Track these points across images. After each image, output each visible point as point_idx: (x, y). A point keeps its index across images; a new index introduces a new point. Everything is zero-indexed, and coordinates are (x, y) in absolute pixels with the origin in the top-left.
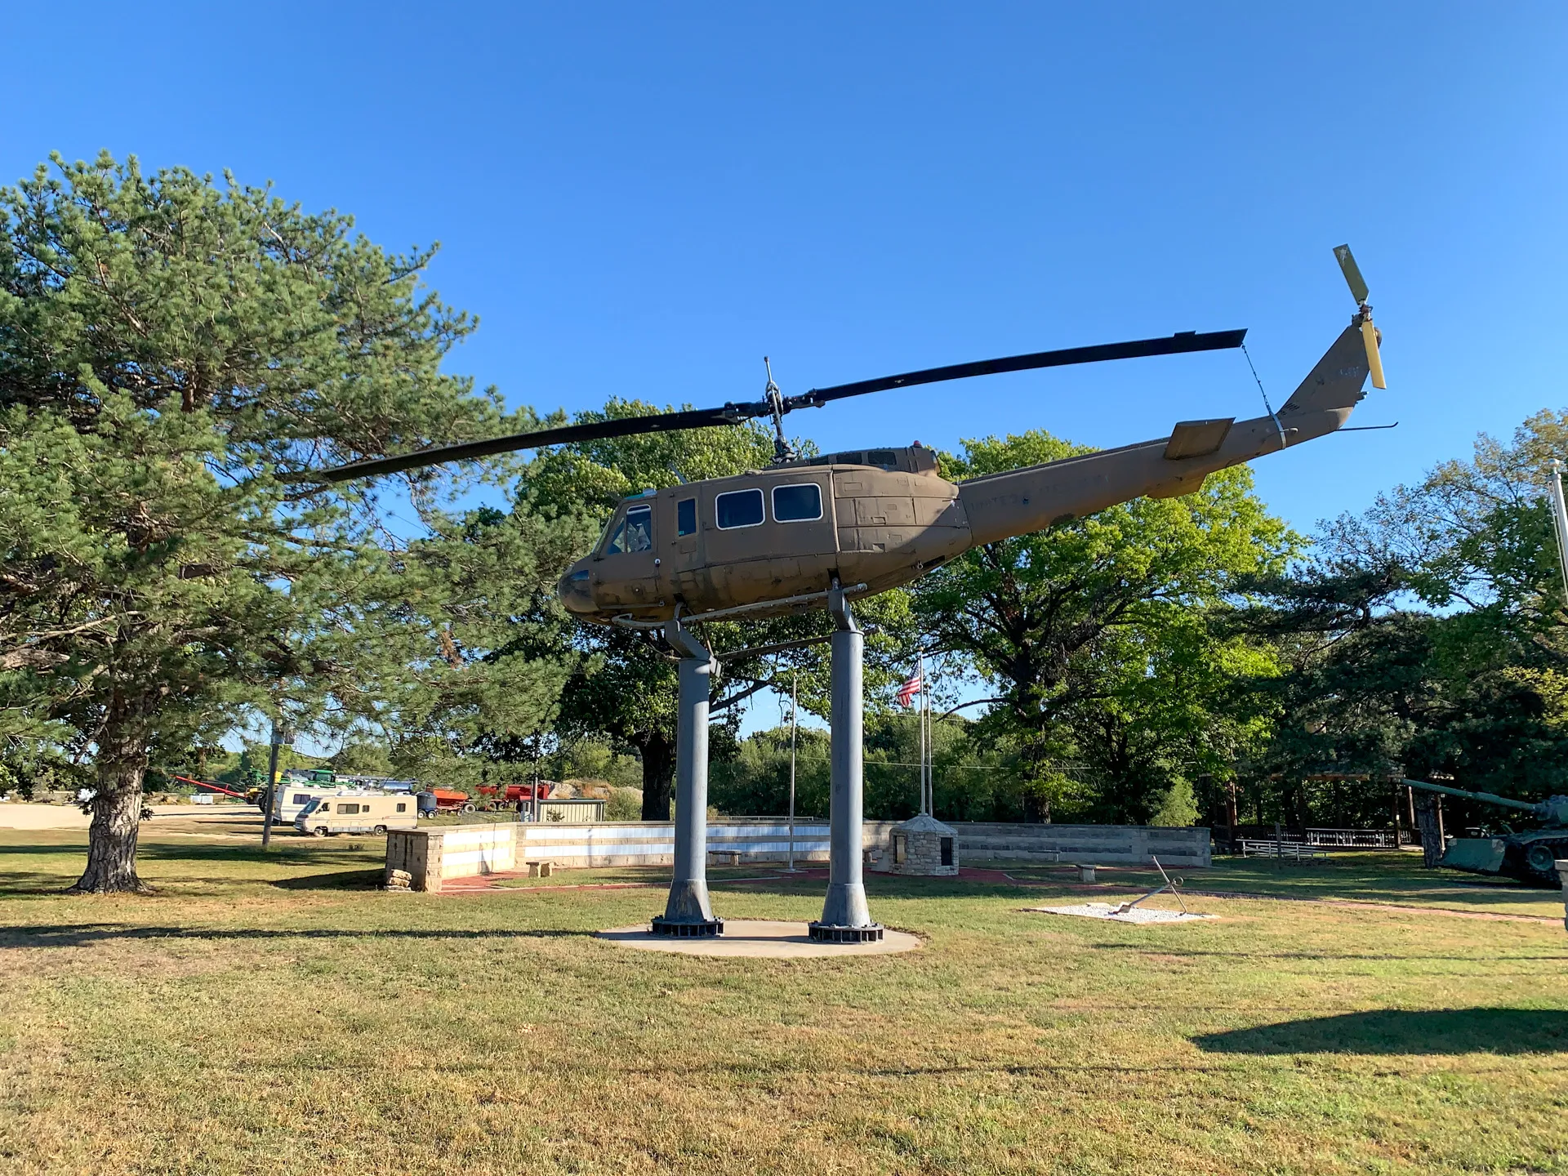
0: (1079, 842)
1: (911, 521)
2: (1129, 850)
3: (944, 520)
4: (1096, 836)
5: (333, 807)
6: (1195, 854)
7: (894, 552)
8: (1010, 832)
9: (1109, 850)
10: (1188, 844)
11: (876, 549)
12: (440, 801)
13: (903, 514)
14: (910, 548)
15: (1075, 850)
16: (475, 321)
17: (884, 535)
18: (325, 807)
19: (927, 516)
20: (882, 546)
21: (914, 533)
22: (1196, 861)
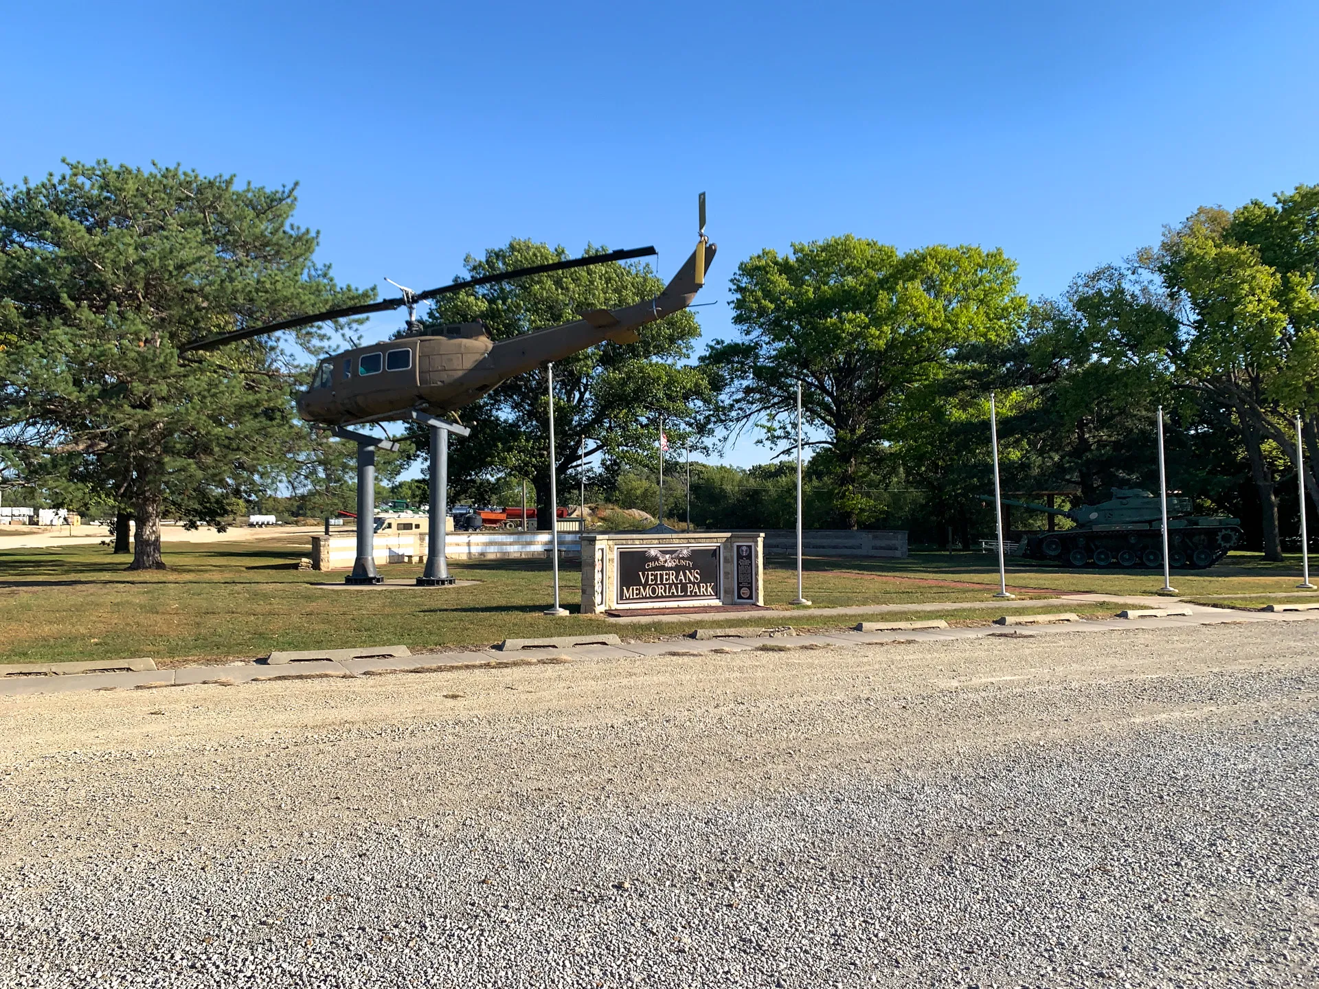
0: (825, 542)
1: (460, 367)
2: (860, 547)
3: (480, 366)
4: (837, 537)
5: (394, 526)
6: (896, 549)
7: (450, 384)
8: (779, 536)
9: (846, 547)
10: (893, 542)
11: (439, 383)
12: (485, 521)
13: (456, 364)
14: (460, 381)
15: (823, 547)
16: (318, 232)
17: (445, 376)
18: (390, 526)
19: (469, 363)
20: (442, 382)
21: (460, 373)
22: (898, 554)
